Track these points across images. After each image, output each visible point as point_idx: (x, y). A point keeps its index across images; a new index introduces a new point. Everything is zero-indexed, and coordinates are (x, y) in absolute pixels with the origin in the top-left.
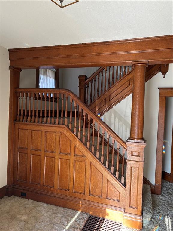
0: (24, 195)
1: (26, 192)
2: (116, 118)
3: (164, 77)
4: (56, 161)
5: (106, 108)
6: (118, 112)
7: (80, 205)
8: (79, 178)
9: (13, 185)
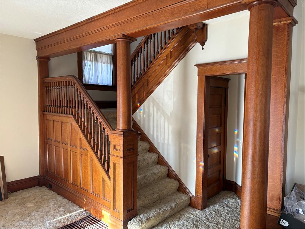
0: (51, 187)
1: (52, 184)
2: (155, 107)
3: (203, 49)
4: (69, 154)
5: (144, 95)
6: (156, 100)
7: (85, 202)
8: (85, 174)
9: (45, 176)
